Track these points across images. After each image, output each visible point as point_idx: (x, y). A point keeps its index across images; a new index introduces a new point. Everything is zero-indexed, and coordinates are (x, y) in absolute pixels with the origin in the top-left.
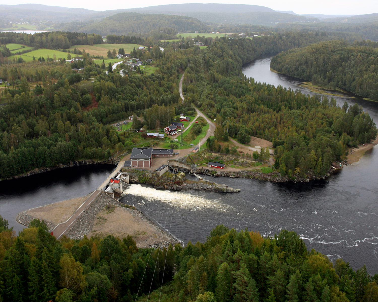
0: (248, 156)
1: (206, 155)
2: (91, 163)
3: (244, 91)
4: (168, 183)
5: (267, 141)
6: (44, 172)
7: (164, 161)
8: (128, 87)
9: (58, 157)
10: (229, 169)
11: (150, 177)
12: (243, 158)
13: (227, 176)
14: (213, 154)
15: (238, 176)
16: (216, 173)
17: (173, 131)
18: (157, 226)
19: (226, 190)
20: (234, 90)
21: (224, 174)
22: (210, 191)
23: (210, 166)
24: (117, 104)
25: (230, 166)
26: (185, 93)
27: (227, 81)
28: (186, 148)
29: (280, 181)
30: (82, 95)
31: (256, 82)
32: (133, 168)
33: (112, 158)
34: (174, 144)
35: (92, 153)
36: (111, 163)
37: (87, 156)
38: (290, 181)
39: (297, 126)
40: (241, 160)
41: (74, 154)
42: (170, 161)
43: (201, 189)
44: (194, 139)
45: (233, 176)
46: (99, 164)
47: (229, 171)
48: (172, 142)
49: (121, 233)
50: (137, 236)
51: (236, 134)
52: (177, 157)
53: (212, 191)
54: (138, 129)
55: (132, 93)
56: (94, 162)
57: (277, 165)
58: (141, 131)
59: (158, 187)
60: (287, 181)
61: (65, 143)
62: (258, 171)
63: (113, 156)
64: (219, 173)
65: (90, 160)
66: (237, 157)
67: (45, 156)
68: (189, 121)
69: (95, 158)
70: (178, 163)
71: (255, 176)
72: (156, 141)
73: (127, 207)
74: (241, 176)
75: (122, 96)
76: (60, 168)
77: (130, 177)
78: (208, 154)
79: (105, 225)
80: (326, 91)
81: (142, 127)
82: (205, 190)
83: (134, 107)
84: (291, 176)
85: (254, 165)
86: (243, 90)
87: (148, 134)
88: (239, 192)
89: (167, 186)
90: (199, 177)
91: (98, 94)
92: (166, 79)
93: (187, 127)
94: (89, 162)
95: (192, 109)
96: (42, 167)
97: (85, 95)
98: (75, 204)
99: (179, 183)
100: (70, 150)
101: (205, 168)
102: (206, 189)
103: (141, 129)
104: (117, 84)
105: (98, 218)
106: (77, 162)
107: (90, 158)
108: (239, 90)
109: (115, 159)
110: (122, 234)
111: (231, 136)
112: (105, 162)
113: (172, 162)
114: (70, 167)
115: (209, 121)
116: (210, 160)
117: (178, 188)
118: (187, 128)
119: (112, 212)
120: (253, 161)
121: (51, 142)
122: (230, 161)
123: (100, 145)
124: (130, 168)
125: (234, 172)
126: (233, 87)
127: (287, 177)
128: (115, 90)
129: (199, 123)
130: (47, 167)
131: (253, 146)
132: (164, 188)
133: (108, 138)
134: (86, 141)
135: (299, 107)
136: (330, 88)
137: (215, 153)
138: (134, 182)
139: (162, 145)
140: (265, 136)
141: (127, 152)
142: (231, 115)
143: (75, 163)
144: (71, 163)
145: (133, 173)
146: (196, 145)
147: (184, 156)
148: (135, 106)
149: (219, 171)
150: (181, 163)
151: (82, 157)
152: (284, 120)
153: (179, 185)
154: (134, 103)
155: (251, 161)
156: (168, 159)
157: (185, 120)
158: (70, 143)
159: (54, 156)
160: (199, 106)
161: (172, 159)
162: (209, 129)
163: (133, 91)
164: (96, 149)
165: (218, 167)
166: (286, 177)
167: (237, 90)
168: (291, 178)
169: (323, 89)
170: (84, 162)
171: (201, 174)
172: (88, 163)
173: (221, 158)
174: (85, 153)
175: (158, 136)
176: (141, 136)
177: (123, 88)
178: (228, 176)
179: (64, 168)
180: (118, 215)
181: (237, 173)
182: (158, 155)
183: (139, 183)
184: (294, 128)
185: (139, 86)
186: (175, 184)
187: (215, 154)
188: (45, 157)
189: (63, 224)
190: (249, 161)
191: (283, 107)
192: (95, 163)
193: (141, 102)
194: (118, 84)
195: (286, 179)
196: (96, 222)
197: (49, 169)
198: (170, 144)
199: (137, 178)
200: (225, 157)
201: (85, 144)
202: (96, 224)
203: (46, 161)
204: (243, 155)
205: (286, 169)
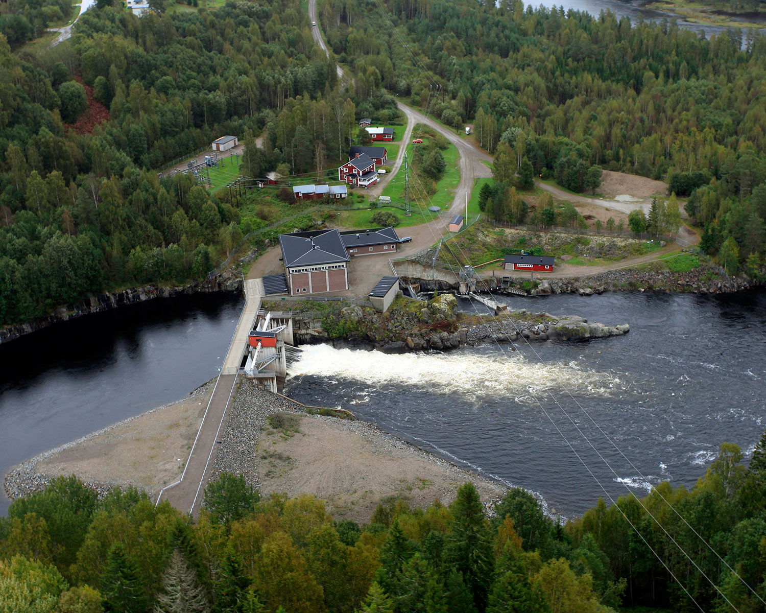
0: (611, 228)
1: (489, 237)
2: (152, 296)
3: (514, 36)
4: (415, 330)
5: (644, 179)
6: (13, 337)
7: (378, 267)
8: (180, 51)
9: (54, 286)
10: (568, 270)
11: (356, 318)
12: (599, 233)
13: (570, 290)
14: (508, 231)
15: (601, 288)
16: (536, 286)
17: (366, 174)
18: (441, 457)
19: (591, 332)
20: (482, 35)
21: (561, 287)
22: (544, 340)
23: (510, 266)
24: (170, 106)
25: (568, 262)
26: (343, 54)
27: (451, 10)
28: (422, 221)
29: (728, 291)
30: (55, 84)
31: (530, 7)
32: (295, 296)
33: (217, 272)
34: (383, 211)
35: (156, 264)
36: (216, 289)
37: (140, 276)
38: (755, 286)
39: (717, 126)
40: (596, 240)
41: (102, 272)
42: (397, 264)
43: (514, 337)
44: (432, 192)
45: (588, 291)
46: (179, 297)
47: (572, 276)
48: (374, 206)
49: (355, 492)
50: (407, 493)
51: (550, 167)
52: (410, 252)
53: (548, 338)
54: (261, 175)
55: (199, 66)
56: (162, 291)
57: (710, 246)
58: (271, 182)
59: (387, 346)
60: (746, 288)
61: (69, 240)
62: (657, 268)
63: (217, 266)
64: (546, 285)
65: (148, 287)
66: (582, 234)
67: (16, 287)
68: (393, 139)
69: (165, 278)
70: (419, 268)
71: (651, 282)
72: (327, 209)
73: (327, 414)
74: (611, 288)
75: (175, 80)
76: (61, 322)
77: (295, 322)
78: (495, 233)
79: (295, 473)
80: (733, 18)
81: (272, 169)
82: (527, 337)
83: (220, 110)
84: (756, 271)
85: (639, 251)
86: (507, 32)
87: (296, 189)
88: (626, 332)
89: (417, 340)
90: (491, 303)
91: (100, 79)
92: (275, 16)
93: (395, 158)
94: (147, 293)
95: (387, 102)
96: (5, 323)
97: (64, 84)
98: (177, 425)
99: (448, 327)
100: (88, 261)
101: (500, 274)
102: (531, 335)
103: (272, 176)
104: (144, 43)
105: (265, 458)
106: (112, 298)
107: (150, 281)
108: (497, 36)
109: (225, 275)
110: (360, 493)
111: (537, 173)
112: (196, 286)
113: (402, 267)
114: (91, 315)
115: (450, 136)
116: (503, 251)
117: (448, 340)
118: (399, 162)
119: (297, 435)
120: (630, 241)
121: (20, 242)
122: (563, 247)
123: (169, 236)
124: (286, 298)
125: (589, 278)
126: (479, 27)
127: (745, 276)
128: (147, 60)
129: (426, 142)
130: (22, 322)
131: (611, 196)
132: (407, 345)
133: (187, 213)
134: (124, 229)
135: (693, 72)
136: (742, 7)
137: (512, 226)
138: (308, 337)
139: (347, 218)
140: (632, 163)
141: (255, 251)
142: (513, 110)
143: (104, 301)
144: (93, 300)
145: (302, 311)
146: (447, 209)
147: (431, 245)
148: (224, 107)
149: (544, 280)
150: (428, 266)
151: (124, 281)
152: (669, 112)
153: (450, 332)
154: (219, 98)
155: (626, 239)
156: (391, 260)
157: (380, 137)
158: (84, 238)
159: (39, 283)
160: (406, 93)
161: (400, 256)
162: (460, 158)
163: (199, 60)
164: (164, 250)
165: (538, 268)
166: (742, 278)
167: (493, 34)
168: (756, 277)
169: (720, 13)
170: (130, 296)
171: (494, 292)
172: (143, 297)
173: (534, 240)
174: (130, 265)
175: (329, 194)
176: (277, 196)
177: (165, 52)
178: (574, 292)
179: (72, 319)
180: (318, 439)
181: (599, 278)
182: (356, 250)
183: (327, 340)
184: (709, 133)
185: (208, 45)
186: (434, 329)
187: (513, 231)
188: (14, 292)
189: (172, 488)
190: (620, 242)
191: (649, 74)
192: (166, 294)
193: (235, 93)
194: (148, 43)
195: (743, 282)
196: (263, 471)
197: (27, 328)
198: (370, 214)
199: (318, 325)
200: (545, 237)
201: (123, 237)
202: (267, 475)
203: (18, 301)
204: (598, 225)
205: (739, 252)
